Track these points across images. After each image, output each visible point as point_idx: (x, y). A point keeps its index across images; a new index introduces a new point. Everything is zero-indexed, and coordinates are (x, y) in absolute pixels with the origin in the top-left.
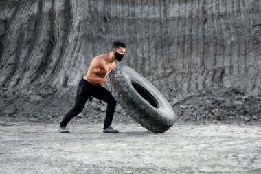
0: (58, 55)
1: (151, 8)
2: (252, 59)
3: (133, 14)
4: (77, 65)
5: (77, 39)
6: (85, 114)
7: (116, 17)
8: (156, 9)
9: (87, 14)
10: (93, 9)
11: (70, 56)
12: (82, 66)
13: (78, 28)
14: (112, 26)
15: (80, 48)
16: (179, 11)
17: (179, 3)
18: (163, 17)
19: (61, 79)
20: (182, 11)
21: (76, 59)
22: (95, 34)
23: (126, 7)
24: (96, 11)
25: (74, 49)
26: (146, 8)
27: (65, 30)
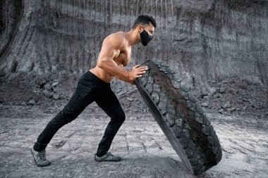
0: (7, 41)
1: (98, 13)
2: (172, 65)
3: (82, 15)
4: (28, 53)
5: (28, 28)
6: (36, 101)
7: (67, 15)
8: (102, 15)
9: (39, 7)
10: (45, 4)
11: (20, 42)
12: (33, 54)
13: (30, 18)
14: (63, 22)
15: (31, 37)
16: (120, 20)
17: (121, 13)
18: (106, 22)
19: (10, 64)
20: (123, 21)
21: (27, 47)
22: (46, 26)
23: (76, 8)
24: (48, 6)
25: (25, 37)
26: (93, 12)
27: (15, 18)
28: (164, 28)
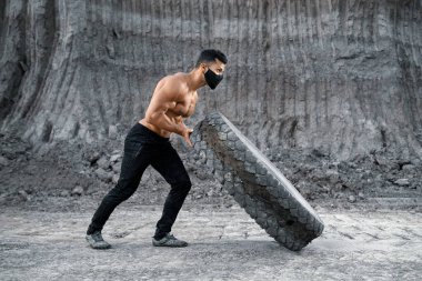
0: (33, 88)
1: (186, 23)
3: (159, 30)
4: (68, 106)
5: (67, 63)
6: (85, 189)
7: (132, 32)
8: (194, 24)
9: (84, 24)
10: (94, 17)
11: (54, 89)
12: (76, 107)
13: (70, 45)
14: (125, 47)
15: (72, 79)
16: (228, 31)
17: (229, 19)
18: (203, 37)
19: (40, 128)
20: (233, 31)
21: (66, 96)
22: (97, 57)
23: (147, 18)
24: (100, 20)
25: (63, 79)
26: (178, 22)
27: (46, 48)
28: (316, 36)
